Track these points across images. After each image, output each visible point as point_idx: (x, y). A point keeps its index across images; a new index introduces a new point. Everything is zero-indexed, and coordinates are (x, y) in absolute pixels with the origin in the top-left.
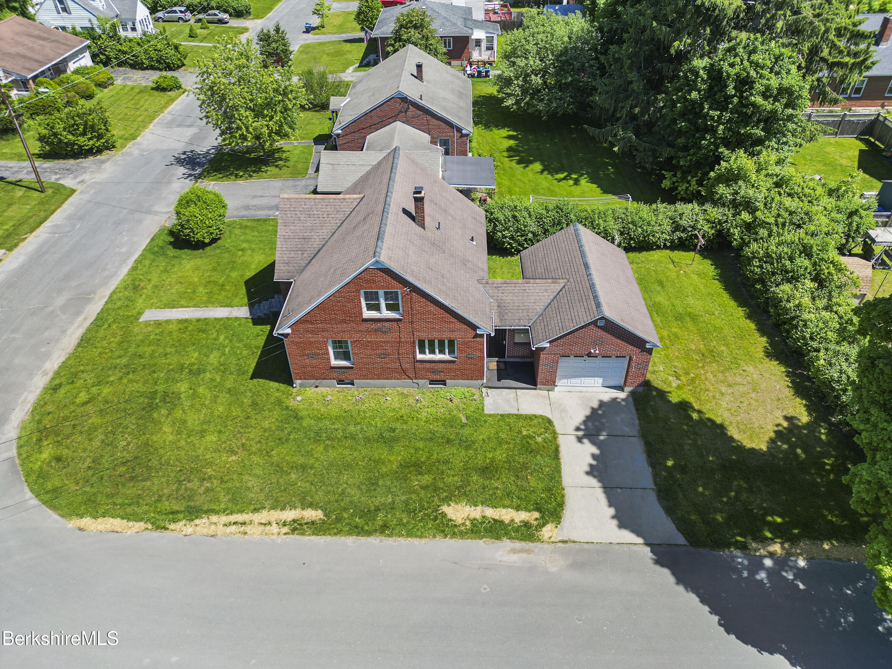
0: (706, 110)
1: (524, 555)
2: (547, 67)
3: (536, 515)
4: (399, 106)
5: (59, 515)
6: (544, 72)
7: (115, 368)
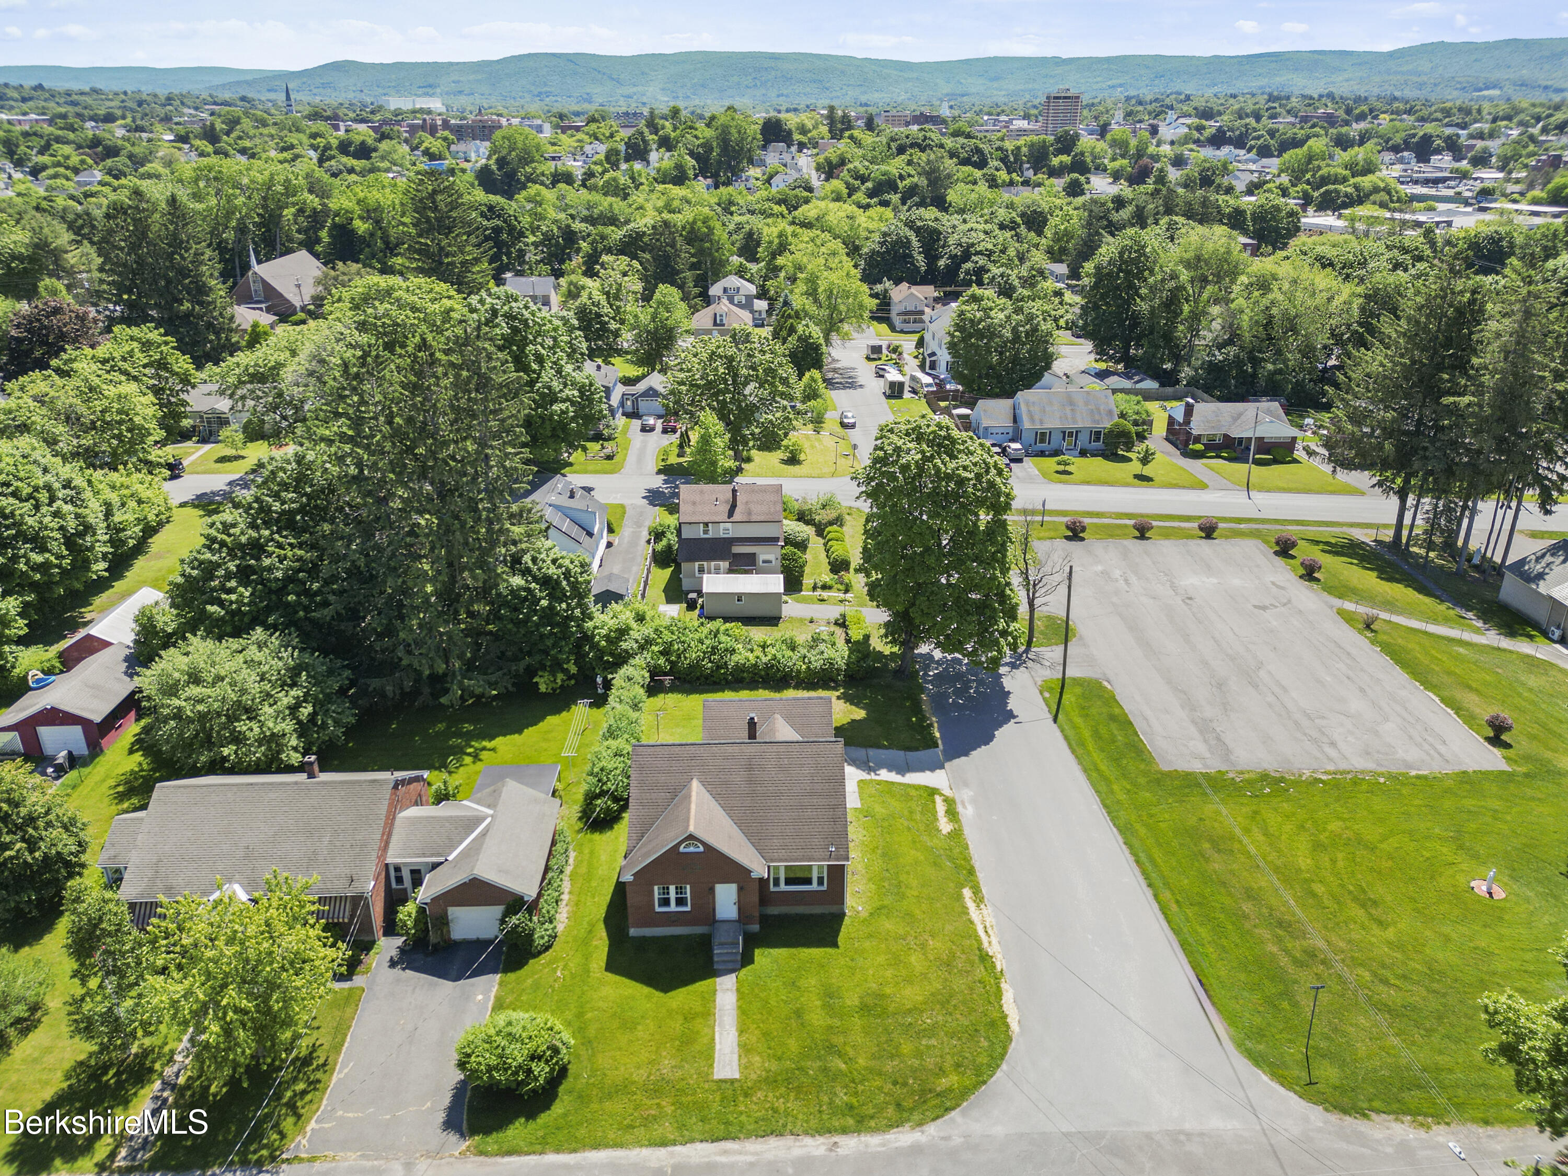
1: (966, 803)
3: (937, 797)
5: (1010, 1043)
7: (825, 1070)
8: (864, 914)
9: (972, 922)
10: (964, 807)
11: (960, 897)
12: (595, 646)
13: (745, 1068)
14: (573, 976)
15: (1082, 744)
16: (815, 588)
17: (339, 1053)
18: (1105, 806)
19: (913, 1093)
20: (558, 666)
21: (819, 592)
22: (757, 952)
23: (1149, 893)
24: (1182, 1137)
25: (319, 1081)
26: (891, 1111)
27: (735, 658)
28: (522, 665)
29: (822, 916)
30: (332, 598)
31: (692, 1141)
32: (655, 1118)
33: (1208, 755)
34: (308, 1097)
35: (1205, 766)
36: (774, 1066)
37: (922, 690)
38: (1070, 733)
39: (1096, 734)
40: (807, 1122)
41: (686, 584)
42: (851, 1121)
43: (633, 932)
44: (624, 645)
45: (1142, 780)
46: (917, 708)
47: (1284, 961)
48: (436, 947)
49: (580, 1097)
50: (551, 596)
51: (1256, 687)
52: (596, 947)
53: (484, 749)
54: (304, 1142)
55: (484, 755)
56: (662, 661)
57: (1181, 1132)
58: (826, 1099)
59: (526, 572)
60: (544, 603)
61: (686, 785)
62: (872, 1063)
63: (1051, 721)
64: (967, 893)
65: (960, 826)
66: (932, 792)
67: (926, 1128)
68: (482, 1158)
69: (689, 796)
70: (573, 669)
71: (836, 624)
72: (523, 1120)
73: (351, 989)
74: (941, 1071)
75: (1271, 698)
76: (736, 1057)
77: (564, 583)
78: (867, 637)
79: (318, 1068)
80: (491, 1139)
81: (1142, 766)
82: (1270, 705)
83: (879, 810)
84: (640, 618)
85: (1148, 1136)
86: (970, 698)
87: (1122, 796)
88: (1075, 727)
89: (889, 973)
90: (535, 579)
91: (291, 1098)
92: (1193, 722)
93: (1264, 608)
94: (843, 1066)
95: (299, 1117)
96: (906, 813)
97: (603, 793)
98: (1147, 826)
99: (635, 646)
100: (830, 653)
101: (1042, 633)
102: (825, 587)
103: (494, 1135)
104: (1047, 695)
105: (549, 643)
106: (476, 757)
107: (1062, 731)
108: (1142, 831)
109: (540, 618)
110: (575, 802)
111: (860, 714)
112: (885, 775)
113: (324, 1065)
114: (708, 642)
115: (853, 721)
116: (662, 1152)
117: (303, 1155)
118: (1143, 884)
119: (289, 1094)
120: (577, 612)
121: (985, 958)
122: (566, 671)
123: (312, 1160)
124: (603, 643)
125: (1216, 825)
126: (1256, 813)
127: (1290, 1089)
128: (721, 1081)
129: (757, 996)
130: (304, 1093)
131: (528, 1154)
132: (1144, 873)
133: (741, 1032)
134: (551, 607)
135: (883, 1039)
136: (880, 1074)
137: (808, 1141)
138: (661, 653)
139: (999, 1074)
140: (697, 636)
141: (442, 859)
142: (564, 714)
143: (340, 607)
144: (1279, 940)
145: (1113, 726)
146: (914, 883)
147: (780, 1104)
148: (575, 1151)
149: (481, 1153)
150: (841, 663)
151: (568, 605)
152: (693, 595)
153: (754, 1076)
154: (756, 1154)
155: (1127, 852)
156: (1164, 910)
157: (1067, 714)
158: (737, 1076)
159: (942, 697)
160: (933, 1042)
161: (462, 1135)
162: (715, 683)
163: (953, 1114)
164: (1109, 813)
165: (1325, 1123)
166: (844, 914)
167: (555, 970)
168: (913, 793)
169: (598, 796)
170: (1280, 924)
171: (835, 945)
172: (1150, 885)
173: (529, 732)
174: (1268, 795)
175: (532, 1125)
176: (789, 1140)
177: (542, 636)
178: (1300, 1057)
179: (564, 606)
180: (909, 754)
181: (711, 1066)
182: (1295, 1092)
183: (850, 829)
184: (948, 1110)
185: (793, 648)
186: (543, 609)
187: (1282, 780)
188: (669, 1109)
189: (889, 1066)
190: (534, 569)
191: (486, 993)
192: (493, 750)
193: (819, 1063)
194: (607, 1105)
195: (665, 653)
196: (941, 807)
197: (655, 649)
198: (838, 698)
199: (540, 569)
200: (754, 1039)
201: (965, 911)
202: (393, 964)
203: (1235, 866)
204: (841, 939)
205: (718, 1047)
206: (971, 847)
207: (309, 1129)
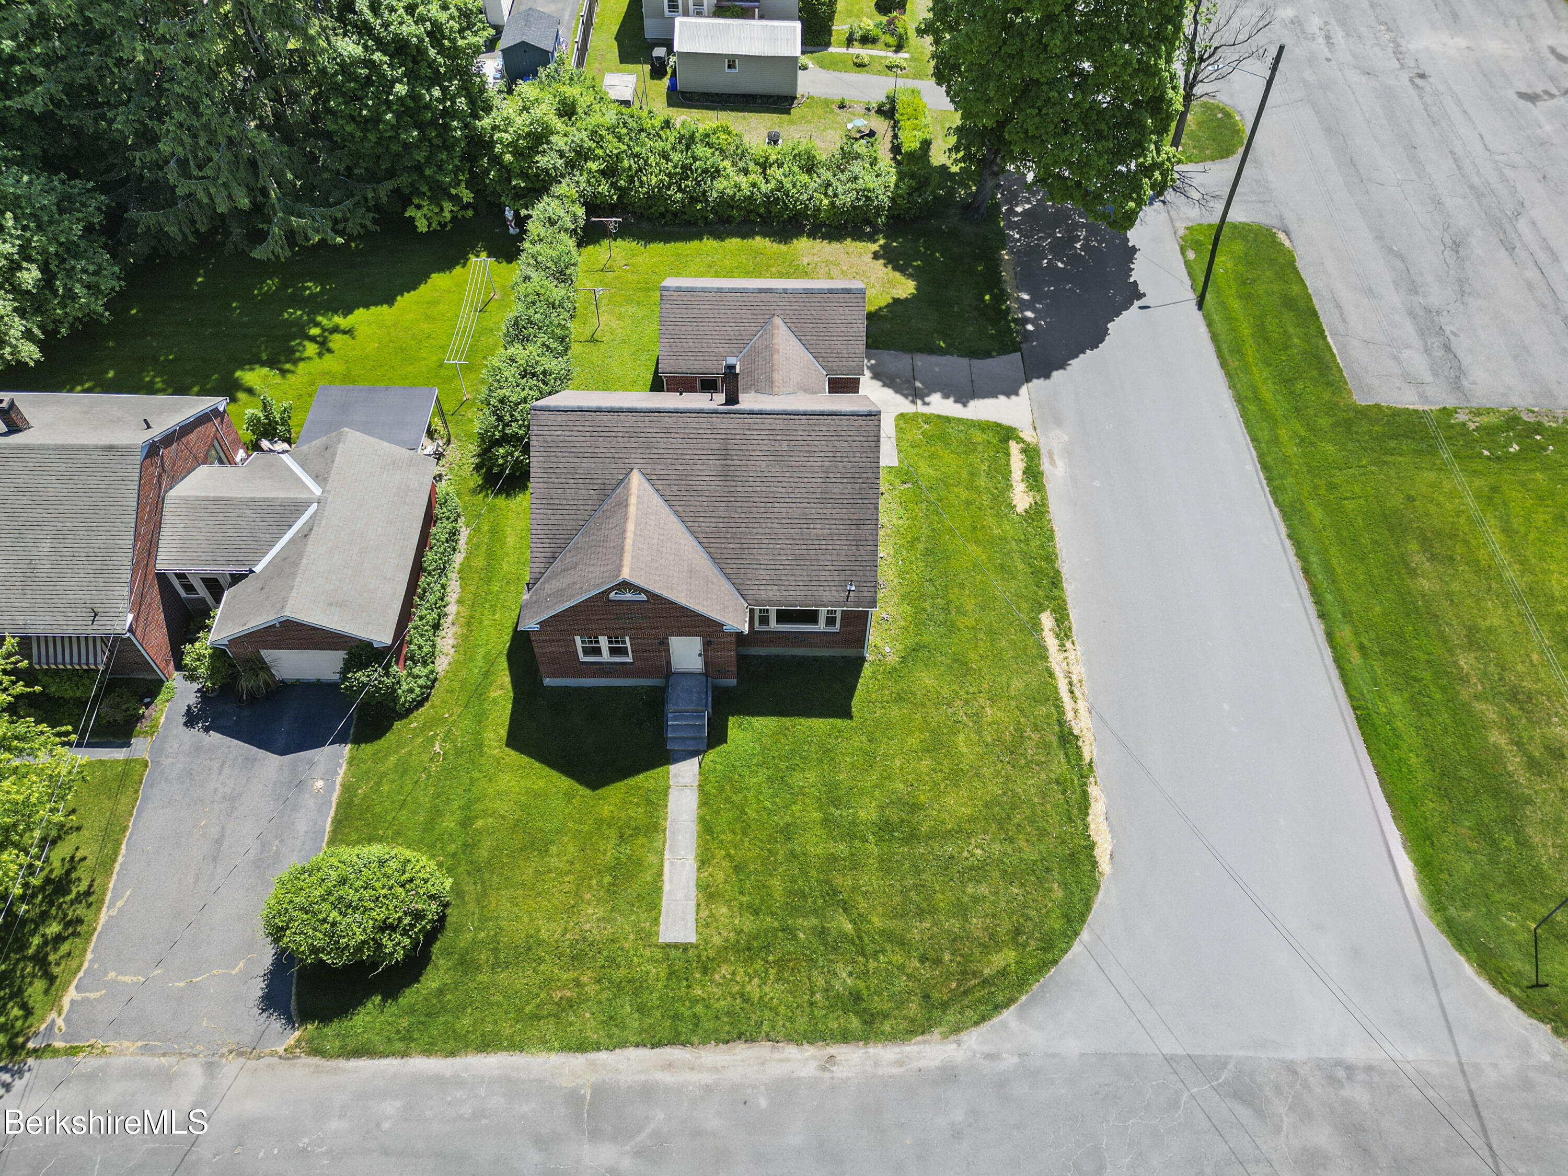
1: (1056, 457)
3: (1012, 444)
5: (1097, 894)
7: (822, 933)
8: (893, 660)
9: (1051, 675)
10: (1053, 463)
11: (1036, 627)
12: (496, 160)
13: (703, 925)
14: (459, 752)
15: (1237, 350)
16: (850, 41)
17: (108, 872)
18: (1265, 467)
19: (948, 976)
20: (439, 193)
21: (857, 50)
22: (732, 721)
23: (1319, 628)
24: (1341, 1074)
25: (80, 921)
26: (914, 1008)
27: (720, 184)
28: (384, 190)
29: (831, 660)
30: (40, 71)
31: (623, 1044)
32: (571, 1004)
33: (1428, 378)
34: (65, 948)
35: (1423, 397)
36: (748, 923)
37: (1002, 240)
38: (1221, 328)
39: (1261, 334)
40: (791, 1019)
41: (651, 29)
42: (855, 1023)
43: (547, 681)
44: (543, 161)
45: (1324, 422)
46: (993, 281)
47: (1514, 762)
48: (253, 698)
49: (462, 962)
50: (412, 77)
51: (1510, 249)
52: (495, 702)
53: (336, 330)
54: (60, 1022)
55: (336, 341)
56: (604, 188)
57: (1339, 1063)
58: (821, 982)
59: (364, 29)
60: (401, 89)
61: (622, 480)
62: (891, 924)
63: (1193, 305)
64: (1047, 620)
65: (1044, 498)
66: (1006, 434)
67: (964, 1036)
68: (317, 1060)
69: (624, 504)
70: (467, 196)
71: (880, 111)
72: (378, 999)
73: (127, 762)
74: (992, 943)
75: (1532, 273)
76: (692, 905)
77: (432, 52)
78: (926, 145)
79: (77, 900)
80: (329, 1031)
81: (1327, 396)
82: (1530, 287)
83: (925, 470)
84: (567, 111)
85: (1291, 1068)
86: (1074, 259)
87: (1292, 450)
88: (1230, 319)
89: (926, 763)
90: (381, 45)
91: (40, 947)
92: (1411, 314)
93: (1532, 98)
94: (848, 927)
95: (51, 979)
96: (965, 475)
97: (505, 439)
98: (1324, 505)
99: (560, 162)
100: (868, 180)
101: (1193, 136)
102: (867, 40)
103: (335, 1025)
104: (1191, 255)
105: (420, 156)
106: (324, 347)
107: (1210, 325)
108: (1318, 514)
109: (397, 115)
110: (469, 436)
111: (906, 288)
112: (939, 405)
113: (88, 893)
114: (676, 157)
115: (896, 301)
116: (578, 1061)
117: (58, 1044)
118: (1312, 610)
119: (36, 941)
120: (462, 103)
121: (1068, 739)
122: (456, 199)
123: (72, 1051)
124: (508, 157)
125: (1432, 509)
126: (1495, 489)
127: (1504, 989)
128: (668, 945)
129: (728, 800)
130: (59, 939)
131: (384, 1055)
132: (1316, 593)
133: (703, 863)
134: (413, 96)
135: (909, 882)
136: (902, 943)
137: (791, 1051)
138: (603, 173)
139: (1076, 947)
140: (659, 145)
141: (244, 569)
142: (458, 270)
143: (56, 90)
144: (1510, 725)
145: (1288, 317)
146: (970, 605)
147: (753, 989)
148: (452, 1054)
149: (316, 1052)
150: (884, 200)
151: (444, 90)
152: (659, 52)
153: (717, 940)
154: (715, 1070)
155: (1291, 551)
156: (1340, 661)
157: (1219, 293)
158: (693, 939)
159: (1034, 253)
160: (983, 890)
161: (290, 1021)
162: (688, 223)
163: (1007, 1015)
164: (1269, 480)
165: (1554, 1055)
166: (863, 659)
167: (431, 741)
168: (979, 437)
169: (498, 443)
170: (1514, 696)
171: (846, 714)
172: (1322, 616)
173: (405, 301)
174: (1516, 457)
175: (392, 1008)
176: (763, 1050)
177: (406, 146)
178: (1524, 937)
179: (437, 92)
180: (977, 363)
181: (656, 921)
182: (1513, 998)
183: (882, 504)
184: (998, 1008)
185: (810, 169)
186: (400, 99)
187: (1538, 428)
188: (591, 989)
189: (918, 930)
190: (376, 23)
191: (329, 776)
192: (349, 332)
193: (814, 921)
194: (502, 976)
195: (610, 172)
196: (1017, 463)
197: (593, 166)
198: (876, 256)
199: (386, 25)
200: (721, 876)
201: (1043, 655)
202: (191, 719)
203: (1456, 586)
204: (856, 703)
205: (667, 887)
206: (1058, 535)
207: (66, 1002)
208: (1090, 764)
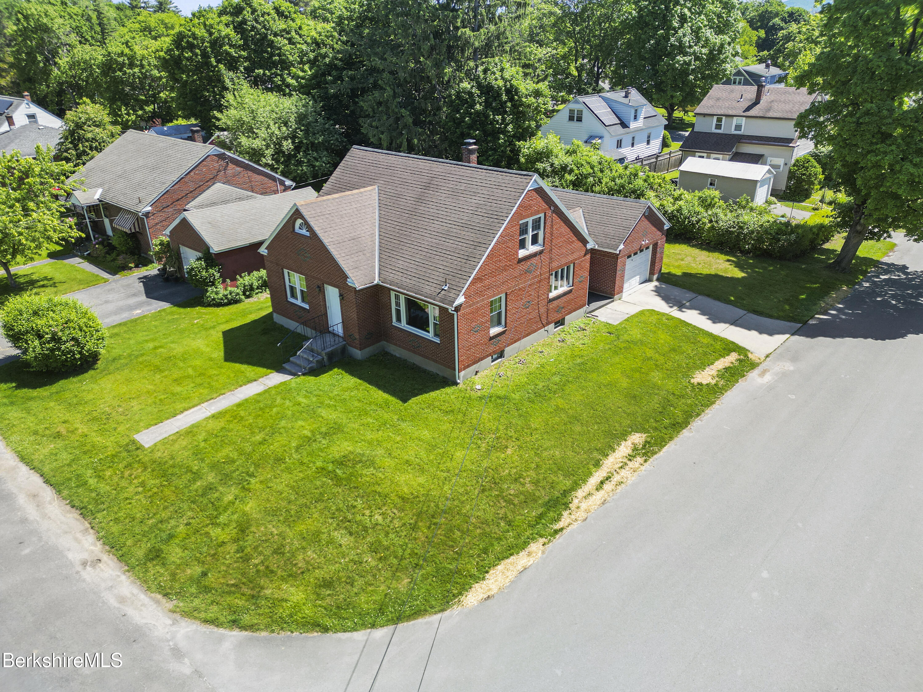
0: (492, 117)
1: (769, 373)
2: (295, 131)
3: (734, 354)
4: (217, 164)
6: (293, 137)
8: (476, 394)
9: (597, 465)
10: (761, 375)
13: (164, 442)
29: (434, 375)
32: (56, 437)
37: (853, 284)
43: (275, 317)
64: (638, 438)
65: (727, 388)
66: (735, 349)
67: (185, 622)
76: (175, 431)
111: (735, 275)
115: (717, 275)
121: (557, 505)
128: (134, 441)
133: (213, 417)
137: (89, 539)
153: (157, 455)
158: (148, 446)
166: (454, 383)
168: (706, 340)
171: (404, 398)
176: (79, 525)
180: (752, 316)
181: (148, 426)
184: (235, 624)
188: (74, 437)
191: (146, 311)
196: (725, 363)
200: (210, 428)
201: (606, 452)
202: (143, 277)
204: (417, 399)
205: (180, 416)
206: (714, 406)
208: (556, 532)
